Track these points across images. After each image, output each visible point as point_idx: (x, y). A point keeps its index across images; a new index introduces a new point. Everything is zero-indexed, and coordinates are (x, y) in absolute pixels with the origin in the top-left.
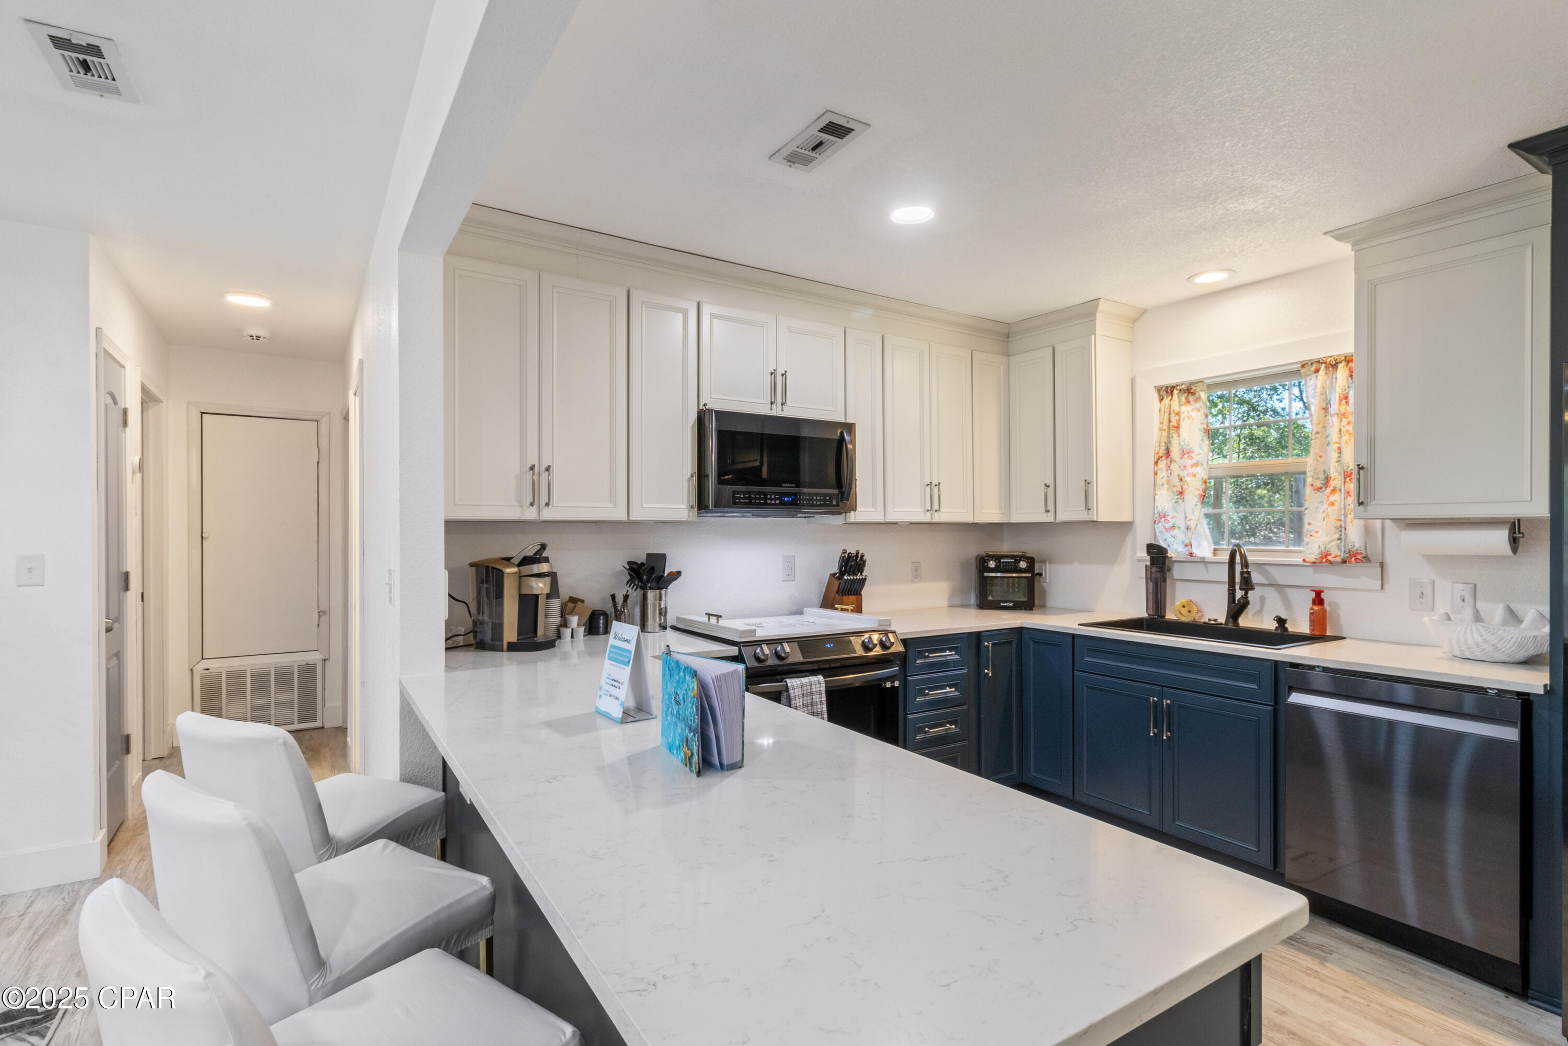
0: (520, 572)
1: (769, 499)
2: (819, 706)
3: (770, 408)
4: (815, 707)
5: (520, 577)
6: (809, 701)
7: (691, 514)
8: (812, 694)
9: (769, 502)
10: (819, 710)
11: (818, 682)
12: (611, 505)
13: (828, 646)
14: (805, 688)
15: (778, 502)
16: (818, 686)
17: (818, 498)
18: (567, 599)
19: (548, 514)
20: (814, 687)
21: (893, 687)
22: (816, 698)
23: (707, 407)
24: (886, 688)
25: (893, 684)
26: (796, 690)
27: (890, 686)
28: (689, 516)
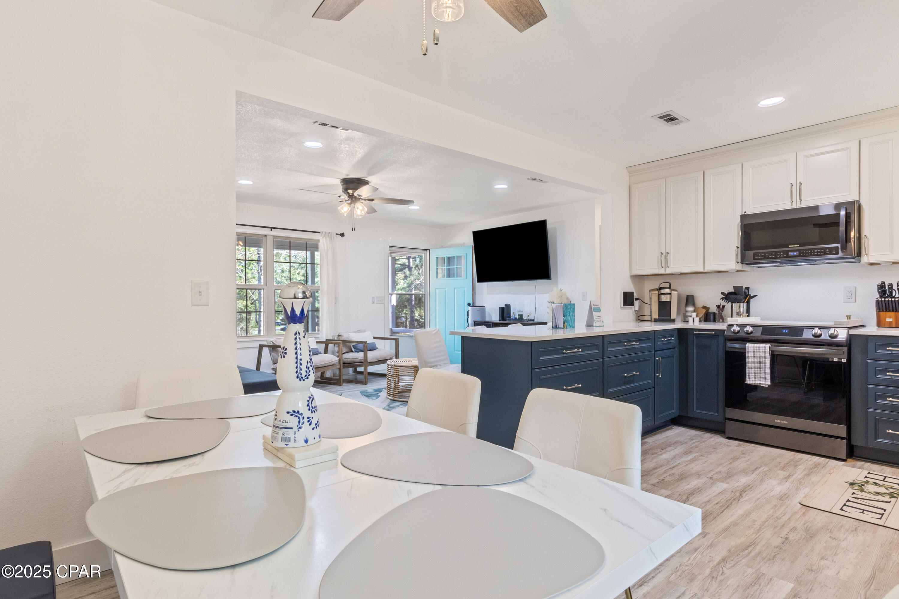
0: (659, 293)
1: (778, 255)
2: (764, 359)
3: (791, 204)
4: (761, 359)
5: (659, 295)
6: (758, 356)
7: (737, 266)
8: (759, 352)
9: (778, 256)
10: (764, 361)
11: (766, 348)
12: (695, 265)
13: (784, 331)
14: (755, 349)
15: (785, 256)
16: (764, 349)
17: (819, 251)
18: (702, 307)
19: (669, 271)
20: (761, 349)
21: (840, 363)
22: (762, 355)
23: (745, 213)
24: (833, 362)
25: (840, 360)
26: (750, 349)
27: (837, 361)
28: (736, 267)
